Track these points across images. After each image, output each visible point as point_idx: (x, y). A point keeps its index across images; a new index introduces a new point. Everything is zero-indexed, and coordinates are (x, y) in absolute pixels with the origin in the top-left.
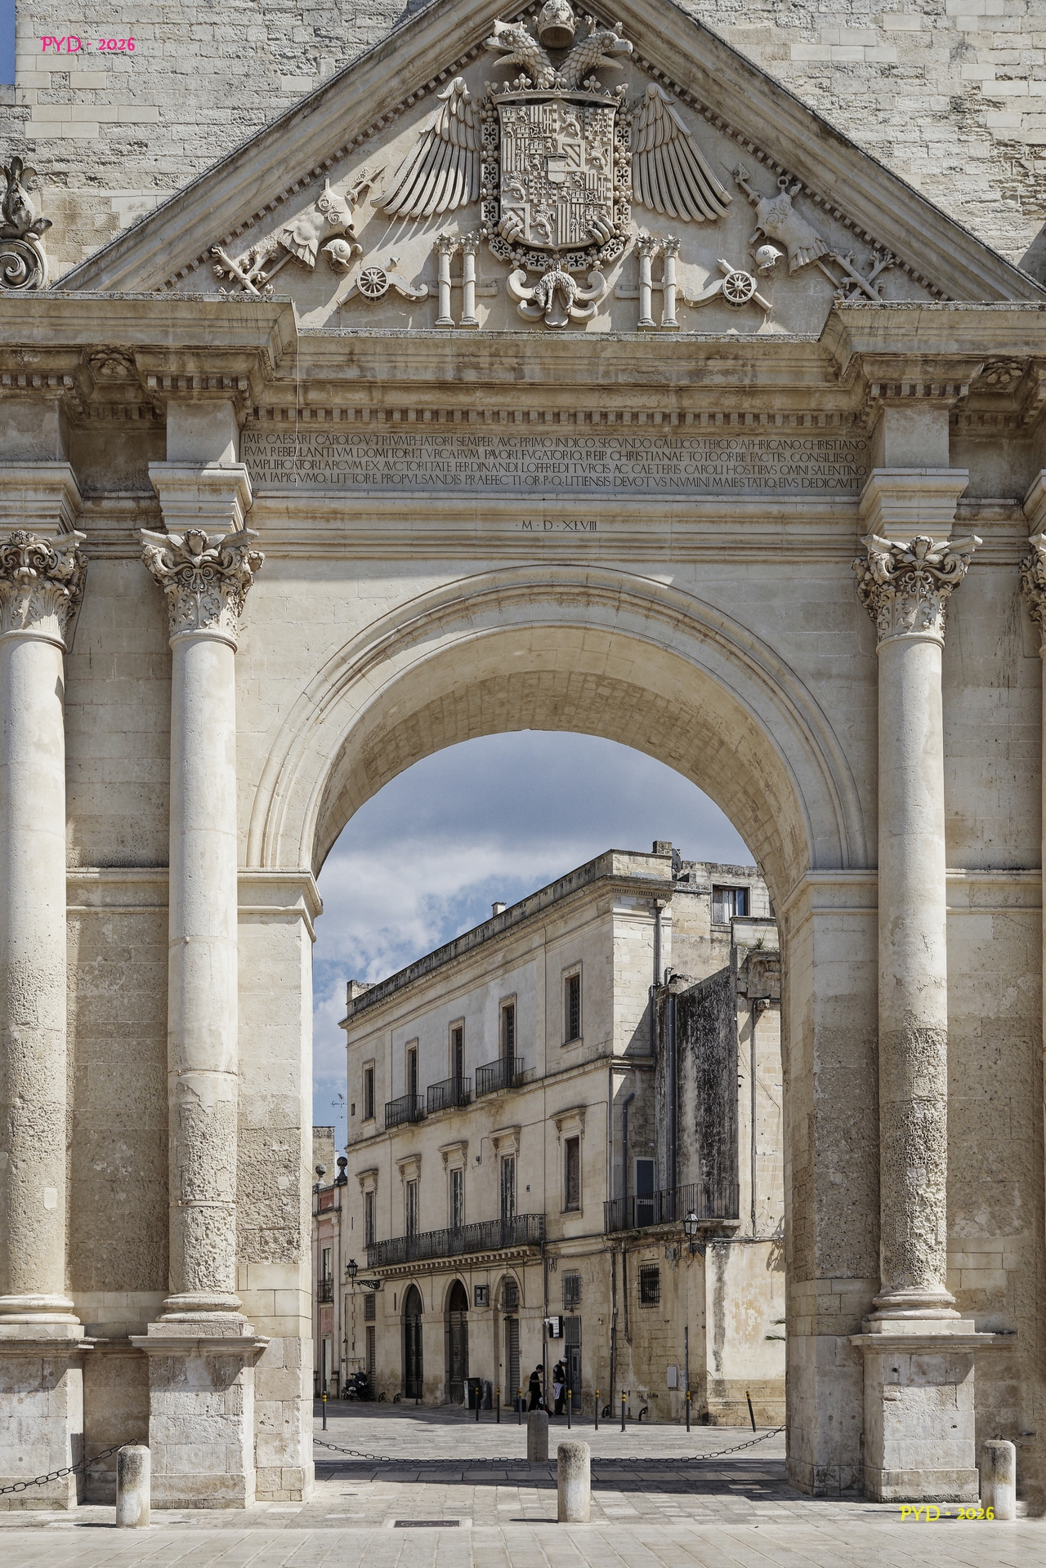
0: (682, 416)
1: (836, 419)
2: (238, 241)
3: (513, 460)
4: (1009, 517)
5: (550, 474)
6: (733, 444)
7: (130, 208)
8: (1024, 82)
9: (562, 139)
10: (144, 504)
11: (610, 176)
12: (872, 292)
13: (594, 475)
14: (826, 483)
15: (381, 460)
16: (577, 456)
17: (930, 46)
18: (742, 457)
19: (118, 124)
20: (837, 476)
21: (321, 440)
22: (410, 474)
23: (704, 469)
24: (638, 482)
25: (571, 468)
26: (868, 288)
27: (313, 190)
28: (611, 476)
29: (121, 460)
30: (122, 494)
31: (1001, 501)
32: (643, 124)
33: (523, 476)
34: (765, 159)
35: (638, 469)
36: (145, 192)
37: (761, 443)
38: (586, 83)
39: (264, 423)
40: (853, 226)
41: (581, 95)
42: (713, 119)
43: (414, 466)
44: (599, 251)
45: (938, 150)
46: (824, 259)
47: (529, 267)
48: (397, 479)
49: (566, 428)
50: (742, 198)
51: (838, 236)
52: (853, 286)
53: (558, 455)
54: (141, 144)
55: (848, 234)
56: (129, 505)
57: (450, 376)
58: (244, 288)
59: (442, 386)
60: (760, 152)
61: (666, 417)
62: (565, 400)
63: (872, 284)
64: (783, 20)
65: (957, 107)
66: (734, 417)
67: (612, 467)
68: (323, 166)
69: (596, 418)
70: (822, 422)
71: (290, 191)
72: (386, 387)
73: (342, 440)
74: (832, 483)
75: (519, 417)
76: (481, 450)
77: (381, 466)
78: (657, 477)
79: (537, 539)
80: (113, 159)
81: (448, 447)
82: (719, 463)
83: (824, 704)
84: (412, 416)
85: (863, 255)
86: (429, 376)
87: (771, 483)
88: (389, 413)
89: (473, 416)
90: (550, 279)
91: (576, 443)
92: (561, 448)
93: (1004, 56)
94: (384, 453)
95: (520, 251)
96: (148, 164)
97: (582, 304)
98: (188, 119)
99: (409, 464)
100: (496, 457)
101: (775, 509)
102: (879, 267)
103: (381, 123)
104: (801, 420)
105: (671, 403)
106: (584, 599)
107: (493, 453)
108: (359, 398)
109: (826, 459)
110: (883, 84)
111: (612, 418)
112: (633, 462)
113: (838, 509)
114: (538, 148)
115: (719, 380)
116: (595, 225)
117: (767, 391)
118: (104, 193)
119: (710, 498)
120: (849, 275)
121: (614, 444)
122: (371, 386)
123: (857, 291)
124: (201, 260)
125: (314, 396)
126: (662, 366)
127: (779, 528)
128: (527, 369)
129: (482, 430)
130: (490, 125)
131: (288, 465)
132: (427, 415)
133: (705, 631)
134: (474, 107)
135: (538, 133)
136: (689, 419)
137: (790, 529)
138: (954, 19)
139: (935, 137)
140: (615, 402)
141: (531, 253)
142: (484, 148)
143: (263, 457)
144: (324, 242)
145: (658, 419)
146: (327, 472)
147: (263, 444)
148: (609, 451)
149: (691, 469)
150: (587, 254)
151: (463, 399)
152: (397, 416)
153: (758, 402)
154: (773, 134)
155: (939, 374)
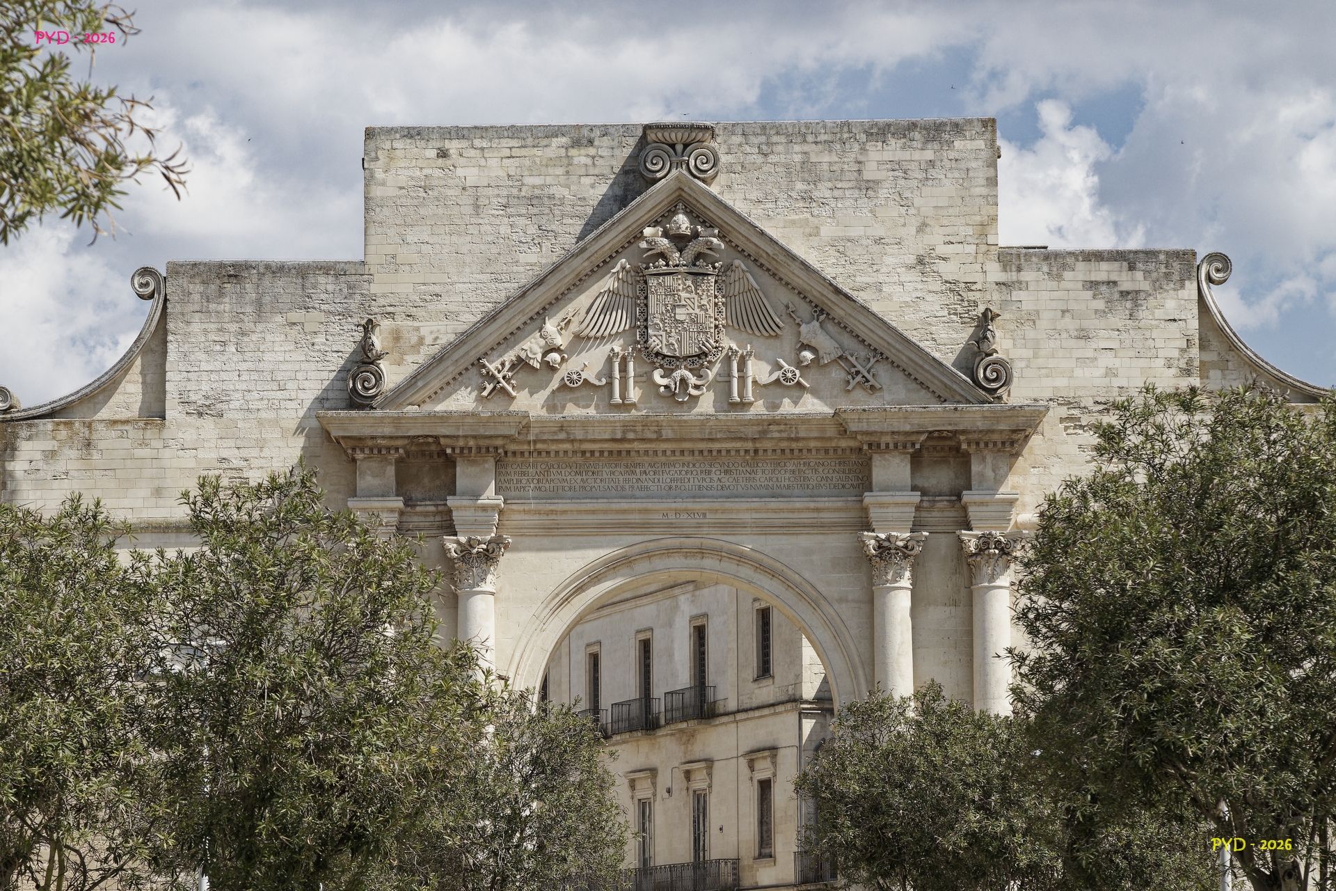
0: (756, 451)
1: (848, 452)
2: (495, 352)
3: (657, 476)
4: (953, 507)
5: (679, 484)
6: (788, 464)
7: (431, 333)
8: (960, 245)
9: (684, 295)
10: (440, 508)
11: (712, 315)
12: (869, 377)
13: (705, 484)
14: (844, 486)
15: (579, 477)
16: (695, 473)
17: (904, 225)
18: (794, 472)
19: (424, 284)
20: (850, 482)
21: (543, 466)
22: (596, 485)
23: (771, 479)
24: (732, 488)
25: (692, 480)
26: (866, 374)
27: (538, 322)
28: (715, 484)
29: (426, 480)
30: (428, 503)
31: (948, 498)
32: (732, 280)
33: (663, 485)
34: (805, 297)
35: (731, 480)
36: (440, 323)
37: (804, 464)
38: (697, 263)
39: (510, 459)
40: (857, 336)
41: (695, 270)
42: (774, 275)
43: (598, 481)
45: (909, 287)
46: (840, 357)
48: (588, 489)
49: (688, 458)
50: (792, 320)
51: (848, 342)
52: (858, 373)
53: (683, 473)
54: (437, 295)
55: (855, 340)
56: (432, 509)
57: (619, 436)
58: (499, 382)
59: (614, 440)
60: (802, 295)
61: (747, 451)
62: (687, 445)
63: (869, 372)
64: (816, 212)
65: (921, 261)
66: (787, 451)
67: (716, 479)
68: (544, 309)
69: (705, 453)
70: (840, 452)
71: (525, 323)
72: (581, 441)
73: (556, 466)
74: (847, 486)
75: (660, 454)
76: (638, 470)
77: (579, 481)
78: (743, 484)
79: (672, 523)
80: (421, 304)
81: (618, 469)
82: (779, 476)
83: (844, 617)
84: (597, 454)
85: (863, 352)
86: (607, 436)
87: (811, 487)
88: (584, 453)
89: (633, 454)
90: (677, 374)
91: (694, 465)
92: (686, 468)
93: (949, 230)
94: (580, 473)
96: (441, 306)
97: (697, 387)
98: (465, 280)
99: (595, 479)
100: (647, 475)
101: (812, 505)
102: (872, 361)
103: (578, 283)
104: (827, 451)
105: (750, 445)
106: (700, 555)
107: (645, 472)
108: (567, 446)
109: (844, 472)
110: (876, 248)
111: (715, 453)
112: (728, 476)
113: (850, 505)
114: (669, 300)
115: (776, 435)
116: (704, 344)
117: (804, 439)
118: (416, 324)
119: (773, 499)
120: (855, 367)
121: (717, 465)
122: (573, 441)
123: (860, 376)
124: (473, 365)
125: (539, 446)
126: (742, 429)
127: (815, 515)
128: (664, 432)
129: (638, 460)
130: (642, 285)
131: (524, 481)
132: (606, 454)
133: (773, 574)
134: (633, 273)
135: (671, 292)
136: (761, 453)
137: (822, 515)
138: (918, 209)
139: (908, 280)
140: (716, 446)
142: (639, 298)
143: (509, 477)
144: (545, 354)
145: (742, 453)
146: (547, 485)
147: (509, 469)
148: (714, 470)
149: (762, 480)
151: (627, 446)
152: (588, 455)
153: (800, 445)
154: (808, 288)
155: (902, 438)
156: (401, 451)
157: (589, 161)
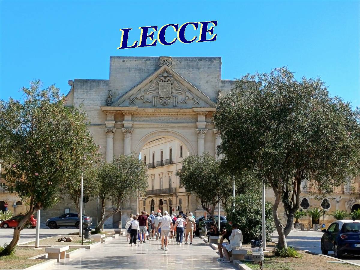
0: (178, 115)
1: (194, 115)
2: (132, 96)
5: (164, 120)
6: (183, 117)
8: (215, 79)
9: (165, 87)
10: (122, 123)
11: (170, 90)
12: (198, 102)
28: (170, 120)
30: (119, 122)
31: (211, 124)
32: (174, 84)
33: (161, 120)
34: (187, 88)
36: (123, 91)
41: (168, 82)
42: (182, 83)
46: (193, 98)
50: (185, 92)
55: (196, 95)
58: (132, 101)
62: (165, 113)
68: (141, 89)
72: (147, 112)
75: (161, 115)
78: (175, 120)
87: (187, 121)
89: (156, 115)
94: (147, 118)
101: (187, 124)
102: (199, 99)
103: (147, 84)
104: (190, 115)
106: (167, 133)
107: (158, 118)
108: (144, 113)
110: (200, 79)
113: (194, 124)
114: (163, 88)
115: (181, 112)
117: (186, 113)
119: (181, 123)
120: (195, 100)
125: (139, 113)
128: (161, 111)
130: (158, 85)
131: (136, 119)
134: (157, 83)
135: (163, 86)
137: (189, 126)
140: (170, 113)
142: (158, 87)
144: (141, 97)
146: (141, 120)
151: (154, 113)
152: (148, 115)
155: (204, 113)
156: (115, 113)
157: (149, 63)
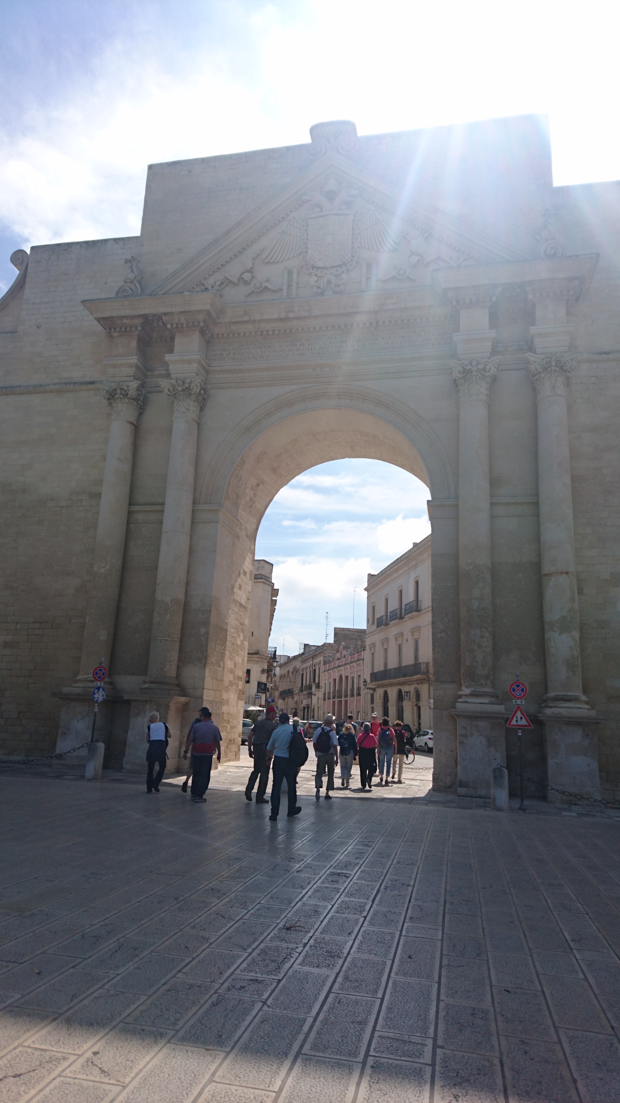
0: (377, 323)
1: (442, 319)
2: (211, 277)
3: (311, 347)
5: (325, 350)
9: (332, 227)
11: (350, 239)
13: (343, 350)
14: (439, 344)
15: (260, 350)
16: (336, 343)
18: (404, 337)
20: (444, 341)
21: (237, 345)
22: (271, 355)
23: (388, 343)
24: (360, 350)
25: (333, 348)
31: (517, 343)
32: (365, 219)
35: (360, 345)
37: (412, 332)
38: (342, 207)
39: (216, 340)
41: (339, 211)
43: (272, 352)
44: (346, 266)
47: (318, 274)
48: (265, 357)
49: (331, 332)
53: (329, 343)
57: (283, 316)
59: (281, 320)
61: (371, 323)
66: (399, 322)
67: (350, 346)
68: (244, 248)
69: (343, 327)
73: (246, 344)
75: (312, 329)
76: (298, 344)
77: (259, 352)
79: (319, 375)
81: (285, 344)
82: (394, 341)
83: (437, 432)
84: (270, 333)
85: (455, 255)
86: (275, 316)
87: (416, 346)
88: (262, 332)
89: (294, 331)
90: (326, 278)
91: (336, 338)
92: (330, 341)
94: (261, 348)
95: (315, 269)
97: (338, 286)
99: (270, 351)
100: (303, 346)
103: (265, 232)
104: (427, 319)
105: (372, 318)
106: (339, 398)
108: (250, 327)
109: (439, 335)
111: (349, 327)
112: (358, 343)
114: (322, 232)
115: (390, 307)
116: (344, 258)
117: (411, 309)
121: (351, 337)
122: (253, 322)
124: (197, 285)
126: (367, 304)
127: (418, 363)
128: (312, 309)
129: (298, 336)
130: (305, 227)
131: (225, 355)
132: (276, 332)
133: (387, 407)
134: (300, 222)
136: (380, 324)
137: (423, 363)
141: (319, 270)
142: (303, 235)
143: (216, 353)
144: (241, 274)
145: (368, 325)
146: (239, 356)
147: (216, 348)
148: (349, 340)
149: (382, 344)
150: (341, 268)
151: (290, 325)
152: (265, 333)
156: (139, 328)
